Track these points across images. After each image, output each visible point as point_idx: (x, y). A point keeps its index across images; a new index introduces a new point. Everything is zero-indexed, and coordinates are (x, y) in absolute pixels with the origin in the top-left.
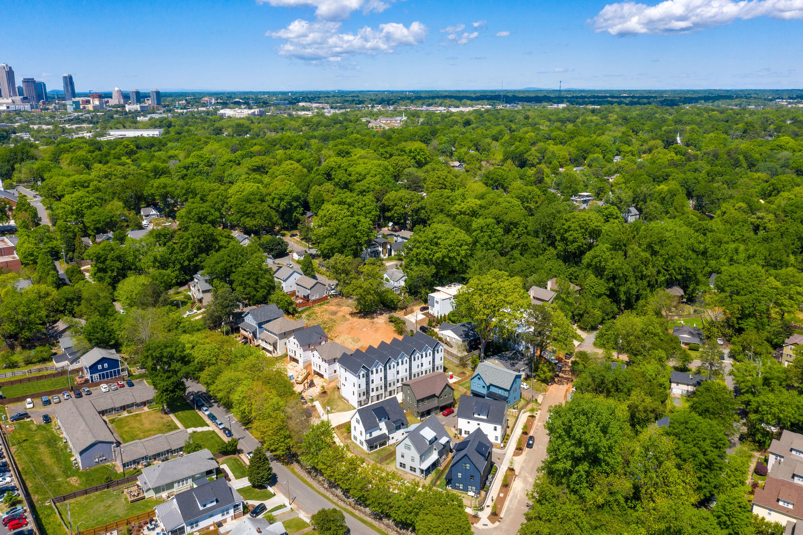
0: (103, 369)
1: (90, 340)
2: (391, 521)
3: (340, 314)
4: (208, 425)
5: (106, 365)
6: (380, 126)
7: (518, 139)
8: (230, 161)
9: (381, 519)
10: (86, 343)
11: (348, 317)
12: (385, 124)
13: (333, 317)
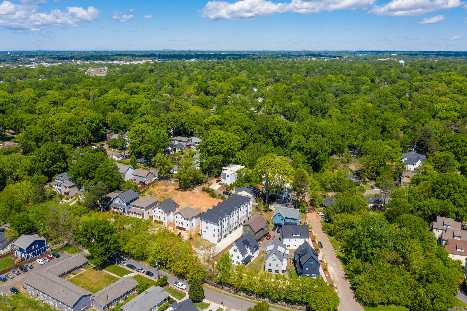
0: (35, 249)
1: (19, 230)
2: (283, 302)
3: (170, 190)
4: (132, 272)
5: (37, 246)
6: (92, 74)
7: (195, 79)
8: (33, 99)
9: (276, 303)
10: (17, 233)
11: (176, 191)
12: (93, 72)
13: (166, 193)
